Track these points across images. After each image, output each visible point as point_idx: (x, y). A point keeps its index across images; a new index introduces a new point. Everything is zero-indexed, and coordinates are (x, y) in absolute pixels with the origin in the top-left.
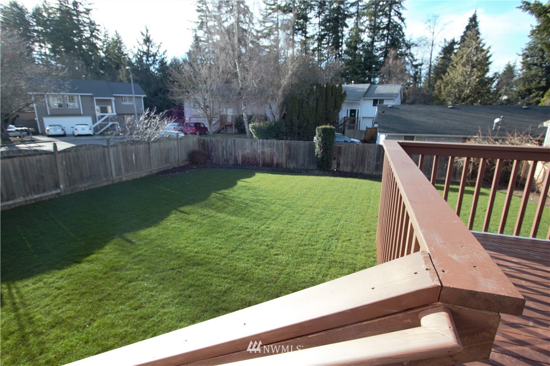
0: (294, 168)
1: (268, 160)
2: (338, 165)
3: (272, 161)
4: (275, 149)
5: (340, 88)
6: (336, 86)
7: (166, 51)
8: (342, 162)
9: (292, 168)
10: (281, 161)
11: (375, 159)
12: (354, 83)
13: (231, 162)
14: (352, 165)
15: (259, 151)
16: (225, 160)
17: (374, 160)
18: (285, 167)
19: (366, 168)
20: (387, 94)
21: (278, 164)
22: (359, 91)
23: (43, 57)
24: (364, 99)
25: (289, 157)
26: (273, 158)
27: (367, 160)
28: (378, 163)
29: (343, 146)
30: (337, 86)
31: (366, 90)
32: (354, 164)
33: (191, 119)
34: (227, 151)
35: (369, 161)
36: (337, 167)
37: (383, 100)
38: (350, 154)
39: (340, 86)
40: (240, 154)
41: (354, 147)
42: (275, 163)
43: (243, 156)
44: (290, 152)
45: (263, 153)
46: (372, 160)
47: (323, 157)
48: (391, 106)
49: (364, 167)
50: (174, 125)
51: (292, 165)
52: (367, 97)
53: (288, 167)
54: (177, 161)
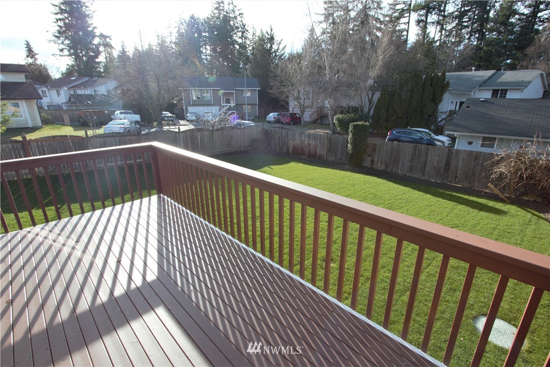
0: (333, 161)
1: (312, 151)
2: (373, 162)
3: (316, 152)
4: (318, 142)
5: (442, 77)
6: (438, 75)
7: (285, 46)
8: (376, 159)
9: (332, 161)
10: (322, 153)
11: (410, 159)
12: (475, 70)
13: (285, 150)
14: (386, 163)
15: (306, 142)
16: (280, 149)
17: (408, 160)
18: (326, 159)
19: (400, 168)
20: (513, 83)
21: (320, 156)
22: (477, 79)
23: (208, 57)
24: (479, 90)
25: (330, 150)
26: (316, 150)
27: (401, 160)
28: (413, 164)
29: (378, 143)
30: (440, 74)
31: (486, 78)
32: (388, 163)
33: (295, 109)
34: (282, 141)
35: (403, 161)
36: (371, 164)
37: (506, 90)
38: (385, 152)
39: (444, 74)
40: (291, 144)
41: (388, 146)
42: (318, 155)
43: (293, 146)
44: (331, 146)
45: (309, 144)
46: (407, 160)
47: (353, 153)
48: (484, 99)
49: (398, 167)
50: (275, 115)
51: (332, 158)
52: (484, 87)
53: (328, 159)
54: (239, 146)
